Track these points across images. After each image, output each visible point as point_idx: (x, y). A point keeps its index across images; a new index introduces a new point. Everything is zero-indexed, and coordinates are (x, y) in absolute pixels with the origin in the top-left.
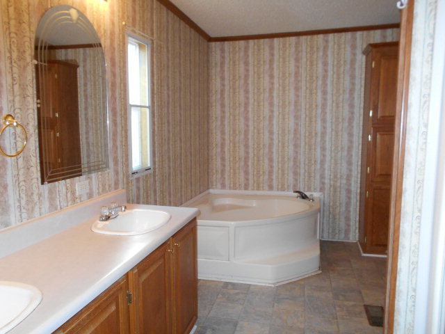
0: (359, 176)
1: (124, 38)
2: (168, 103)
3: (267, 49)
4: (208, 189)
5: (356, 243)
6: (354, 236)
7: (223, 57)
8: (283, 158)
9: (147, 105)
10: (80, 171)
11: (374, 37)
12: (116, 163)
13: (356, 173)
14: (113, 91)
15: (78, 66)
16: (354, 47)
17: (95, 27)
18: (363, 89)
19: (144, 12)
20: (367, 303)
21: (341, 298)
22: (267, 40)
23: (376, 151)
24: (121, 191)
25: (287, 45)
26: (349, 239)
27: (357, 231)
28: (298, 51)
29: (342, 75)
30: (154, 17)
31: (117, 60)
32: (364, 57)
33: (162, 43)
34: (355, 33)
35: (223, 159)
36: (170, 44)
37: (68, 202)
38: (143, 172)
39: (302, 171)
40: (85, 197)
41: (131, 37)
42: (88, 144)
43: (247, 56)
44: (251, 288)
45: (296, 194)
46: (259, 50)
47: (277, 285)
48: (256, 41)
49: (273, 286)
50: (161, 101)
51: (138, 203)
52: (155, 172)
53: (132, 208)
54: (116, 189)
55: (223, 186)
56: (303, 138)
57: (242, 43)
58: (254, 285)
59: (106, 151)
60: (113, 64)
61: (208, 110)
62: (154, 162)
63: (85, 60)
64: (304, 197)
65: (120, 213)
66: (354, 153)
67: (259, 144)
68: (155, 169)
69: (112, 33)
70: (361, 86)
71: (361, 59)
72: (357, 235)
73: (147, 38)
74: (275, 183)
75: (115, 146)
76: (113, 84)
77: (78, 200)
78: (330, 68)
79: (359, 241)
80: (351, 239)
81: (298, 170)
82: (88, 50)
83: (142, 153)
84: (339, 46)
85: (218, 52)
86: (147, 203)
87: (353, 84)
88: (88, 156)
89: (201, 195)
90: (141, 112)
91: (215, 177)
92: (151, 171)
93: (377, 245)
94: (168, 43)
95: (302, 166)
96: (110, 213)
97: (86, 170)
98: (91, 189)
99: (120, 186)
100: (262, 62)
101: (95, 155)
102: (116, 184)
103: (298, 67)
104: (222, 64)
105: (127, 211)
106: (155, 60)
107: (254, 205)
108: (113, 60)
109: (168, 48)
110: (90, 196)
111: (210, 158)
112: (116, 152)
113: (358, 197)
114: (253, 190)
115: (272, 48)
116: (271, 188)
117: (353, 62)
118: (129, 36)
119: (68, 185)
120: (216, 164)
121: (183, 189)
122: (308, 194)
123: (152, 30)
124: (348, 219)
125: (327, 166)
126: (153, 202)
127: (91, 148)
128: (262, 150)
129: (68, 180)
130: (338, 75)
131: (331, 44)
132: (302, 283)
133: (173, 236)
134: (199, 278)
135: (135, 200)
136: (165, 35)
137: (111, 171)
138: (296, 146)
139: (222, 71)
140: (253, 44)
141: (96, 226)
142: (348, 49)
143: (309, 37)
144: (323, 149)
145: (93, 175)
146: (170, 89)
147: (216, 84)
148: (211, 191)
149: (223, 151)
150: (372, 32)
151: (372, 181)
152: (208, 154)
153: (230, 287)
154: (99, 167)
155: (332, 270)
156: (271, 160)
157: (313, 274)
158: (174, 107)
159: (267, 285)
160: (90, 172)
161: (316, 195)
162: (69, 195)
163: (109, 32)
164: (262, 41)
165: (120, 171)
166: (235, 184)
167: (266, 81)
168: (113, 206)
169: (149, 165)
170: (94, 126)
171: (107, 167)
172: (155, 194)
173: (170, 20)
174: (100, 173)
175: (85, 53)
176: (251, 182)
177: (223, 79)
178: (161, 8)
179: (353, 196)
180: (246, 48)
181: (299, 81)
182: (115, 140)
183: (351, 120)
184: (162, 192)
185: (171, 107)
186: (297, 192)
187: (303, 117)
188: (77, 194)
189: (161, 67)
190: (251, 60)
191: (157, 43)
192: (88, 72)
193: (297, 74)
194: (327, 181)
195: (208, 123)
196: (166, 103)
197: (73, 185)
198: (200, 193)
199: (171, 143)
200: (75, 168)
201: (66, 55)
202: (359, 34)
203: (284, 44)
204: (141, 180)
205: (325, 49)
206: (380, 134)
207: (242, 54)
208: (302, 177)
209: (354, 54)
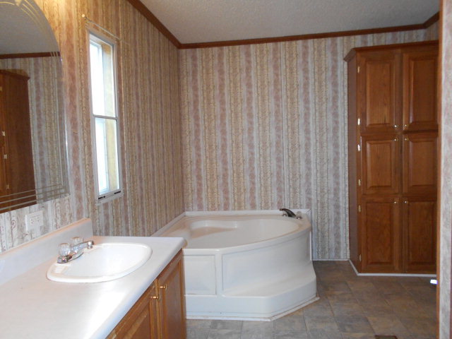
0: (347, 189)
1: (84, 34)
2: (138, 115)
3: (243, 56)
4: (184, 211)
5: (348, 261)
6: (344, 255)
7: (195, 65)
8: (265, 174)
9: (114, 117)
10: (34, 198)
11: (355, 42)
12: (78, 186)
13: (344, 186)
14: (72, 98)
15: (29, 78)
16: (334, 53)
17: (47, 16)
18: (346, 97)
19: (107, 7)
20: (378, 333)
21: (348, 329)
22: (242, 46)
23: (366, 161)
24: (86, 222)
25: (265, 52)
26: (340, 257)
27: (348, 248)
28: (276, 59)
29: (324, 83)
30: (120, 14)
31: (76, 60)
32: (346, 63)
33: (129, 45)
34: (335, 38)
35: (199, 177)
36: (138, 46)
37: (13, 241)
38: (112, 195)
39: (287, 187)
40: (37, 233)
41: (93, 34)
42: (42, 166)
43: (221, 63)
44: (245, 325)
45: (282, 212)
46: (234, 57)
47: (274, 319)
48: (231, 47)
49: (269, 320)
50: (130, 112)
51: (107, 234)
52: (125, 195)
53: (100, 243)
54: (79, 218)
55: (200, 207)
56: (286, 151)
57: (216, 49)
58: (247, 321)
59: (65, 174)
60: (72, 65)
61: (180, 124)
62: (124, 184)
63: (36, 72)
64: (290, 214)
65: (85, 250)
66: (340, 165)
67: (238, 160)
68: (125, 191)
69: (69, 27)
70: (344, 93)
71: (342, 67)
72: (349, 252)
73: (112, 38)
74: (257, 201)
75: (76, 166)
76: (73, 89)
77: (28, 237)
78: (311, 75)
79: (350, 259)
80: (342, 257)
81: (283, 186)
82: (40, 60)
83: (109, 173)
84: (319, 52)
85: (190, 60)
86: (118, 234)
87: (336, 92)
88: (44, 181)
89: (177, 219)
90: (107, 125)
91: (191, 197)
92: (121, 195)
93: (372, 263)
94: (135, 46)
95: (286, 181)
96: (72, 251)
97: (42, 196)
98: (46, 221)
99: (85, 215)
100: (238, 70)
101: (52, 179)
102: (79, 212)
103: (277, 75)
104: (195, 72)
105: (94, 246)
106: (122, 64)
107: (236, 227)
108: (71, 59)
109: (135, 51)
110: (45, 230)
111: (184, 176)
112: (77, 173)
113: (347, 211)
114: (234, 209)
115: (248, 54)
116: (253, 206)
117: (334, 68)
118: (90, 32)
119: (14, 218)
120: (192, 183)
121: (157, 214)
122: (295, 211)
123: (117, 29)
124: (337, 236)
125: (312, 180)
126: (124, 231)
127: (46, 171)
128: (242, 166)
129: (14, 212)
130: (320, 83)
131: (311, 50)
132: (301, 314)
133: (158, 278)
134: (188, 318)
135: (103, 231)
136: (132, 35)
137: (72, 196)
138: (279, 160)
139: (195, 80)
140: (227, 50)
141: (53, 272)
142: (329, 54)
143: (287, 43)
144: (308, 161)
145: (49, 203)
146: (140, 98)
147: (188, 94)
148: (187, 213)
149: (198, 169)
150: (352, 38)
151: (364, 194)
152: (182, 172)
153: (219, 326)
154: (57, 192)
155: (331, 296)
156: (252, 176)
157: (311, 302)
158: (145, 119)
159: (263, 320)
160: (45, 199)
161: (304, 211)
162: (15, 231)
163: (65, 25)
164: (237, 47)
165: (83, 197)
166: (213, 205)
167: (243, 90)
168: (76, 242)
169: (118, 188)
170: (49, 146)
171: (67, 191)
172: (127, 222)
173: (137, 20)
174: (57, 200)
175: (36, 64)
176: (231, 201)
177: (195, 89)
178: (126, 5)
179: (342, 210)
180: (220, 56)
181: (278, 90)
182: (75, 158)
183: (335, 130)
184: (134, 218)
185: (141, 120)
186: (283, 210)
187: (285, 127)
188: (27, 229)
189: (128, 71)
190: (226, 68)
191: (123, 44)
192: (41, 84)
193: (276, 82)
194: (313, 197)
195: (181, 138)
196: (136, 115)
197: (20, 217)
198: (175, 217)
199: (142, 161)
200: (27, 194)
201: (13, 65)
202: (339, 39)
203: (262, 51)
204: (110, 205)
205: (305, 54)
206: (370, 144)
207: (216, 61)
208: (286, 193)
209: (336, 61)
